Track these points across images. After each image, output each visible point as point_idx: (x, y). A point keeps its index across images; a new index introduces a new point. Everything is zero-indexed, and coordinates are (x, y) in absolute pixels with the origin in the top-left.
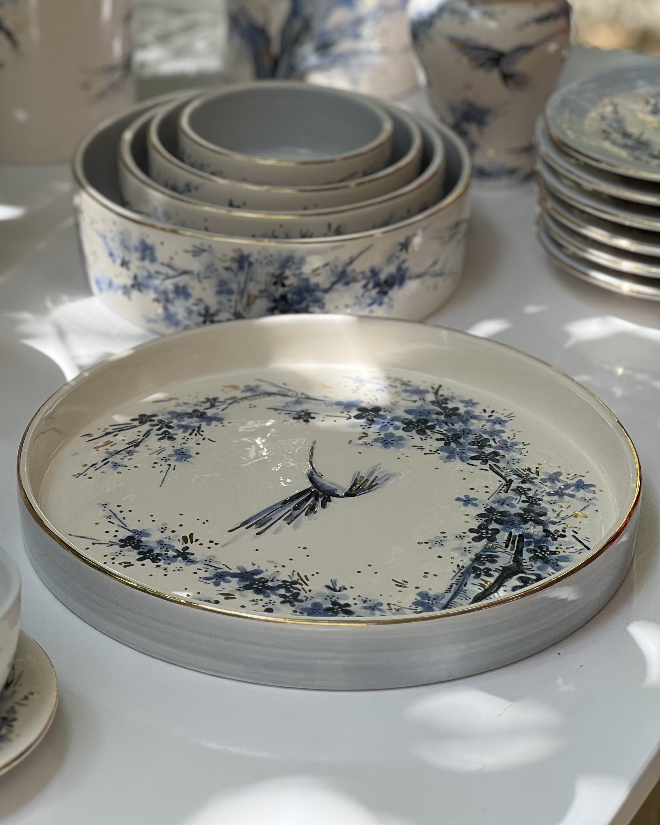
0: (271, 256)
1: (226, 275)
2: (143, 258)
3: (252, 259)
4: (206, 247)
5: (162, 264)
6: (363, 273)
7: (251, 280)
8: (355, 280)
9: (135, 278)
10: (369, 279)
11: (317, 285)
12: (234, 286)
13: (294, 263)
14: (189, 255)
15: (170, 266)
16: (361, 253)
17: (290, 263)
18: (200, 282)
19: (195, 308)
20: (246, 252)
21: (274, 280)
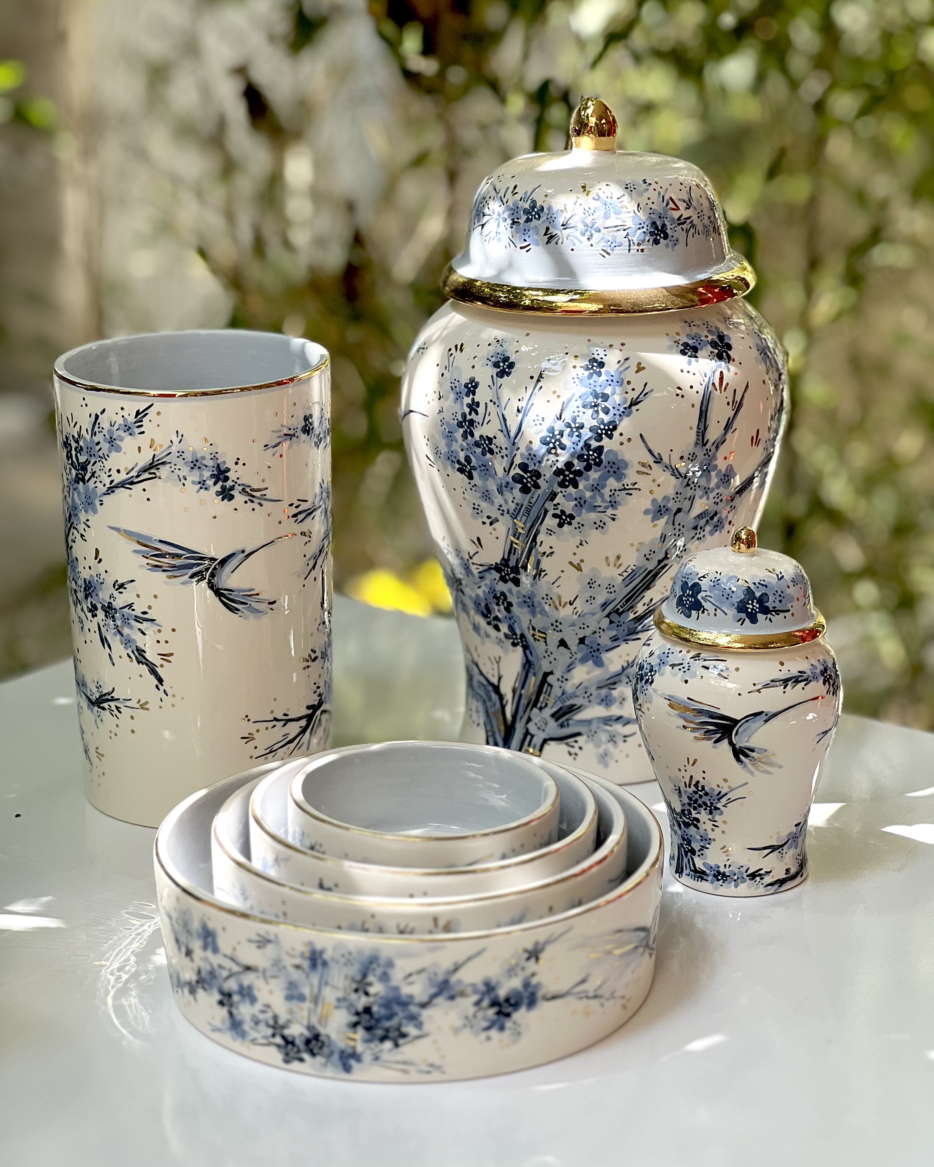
0: (350, 953)
1: (296, 975)
2: (205, 947)
3: (327, 956)
4: (272, 937)
5: (225, 956)
6: (474, 985)
7: (326, 984)
8: (462, 994)
9: (199, 972)
10: (483, 994)
11: (411, 997)
12: (306, 991)
13: (379, 965)
14: (253, 946)
15: (232, 959)
16: (470, 959)
17: (374, 966)
18: (267, 982)
19: (261, 1016)
20: (318, 947)
21: (354, 986)
